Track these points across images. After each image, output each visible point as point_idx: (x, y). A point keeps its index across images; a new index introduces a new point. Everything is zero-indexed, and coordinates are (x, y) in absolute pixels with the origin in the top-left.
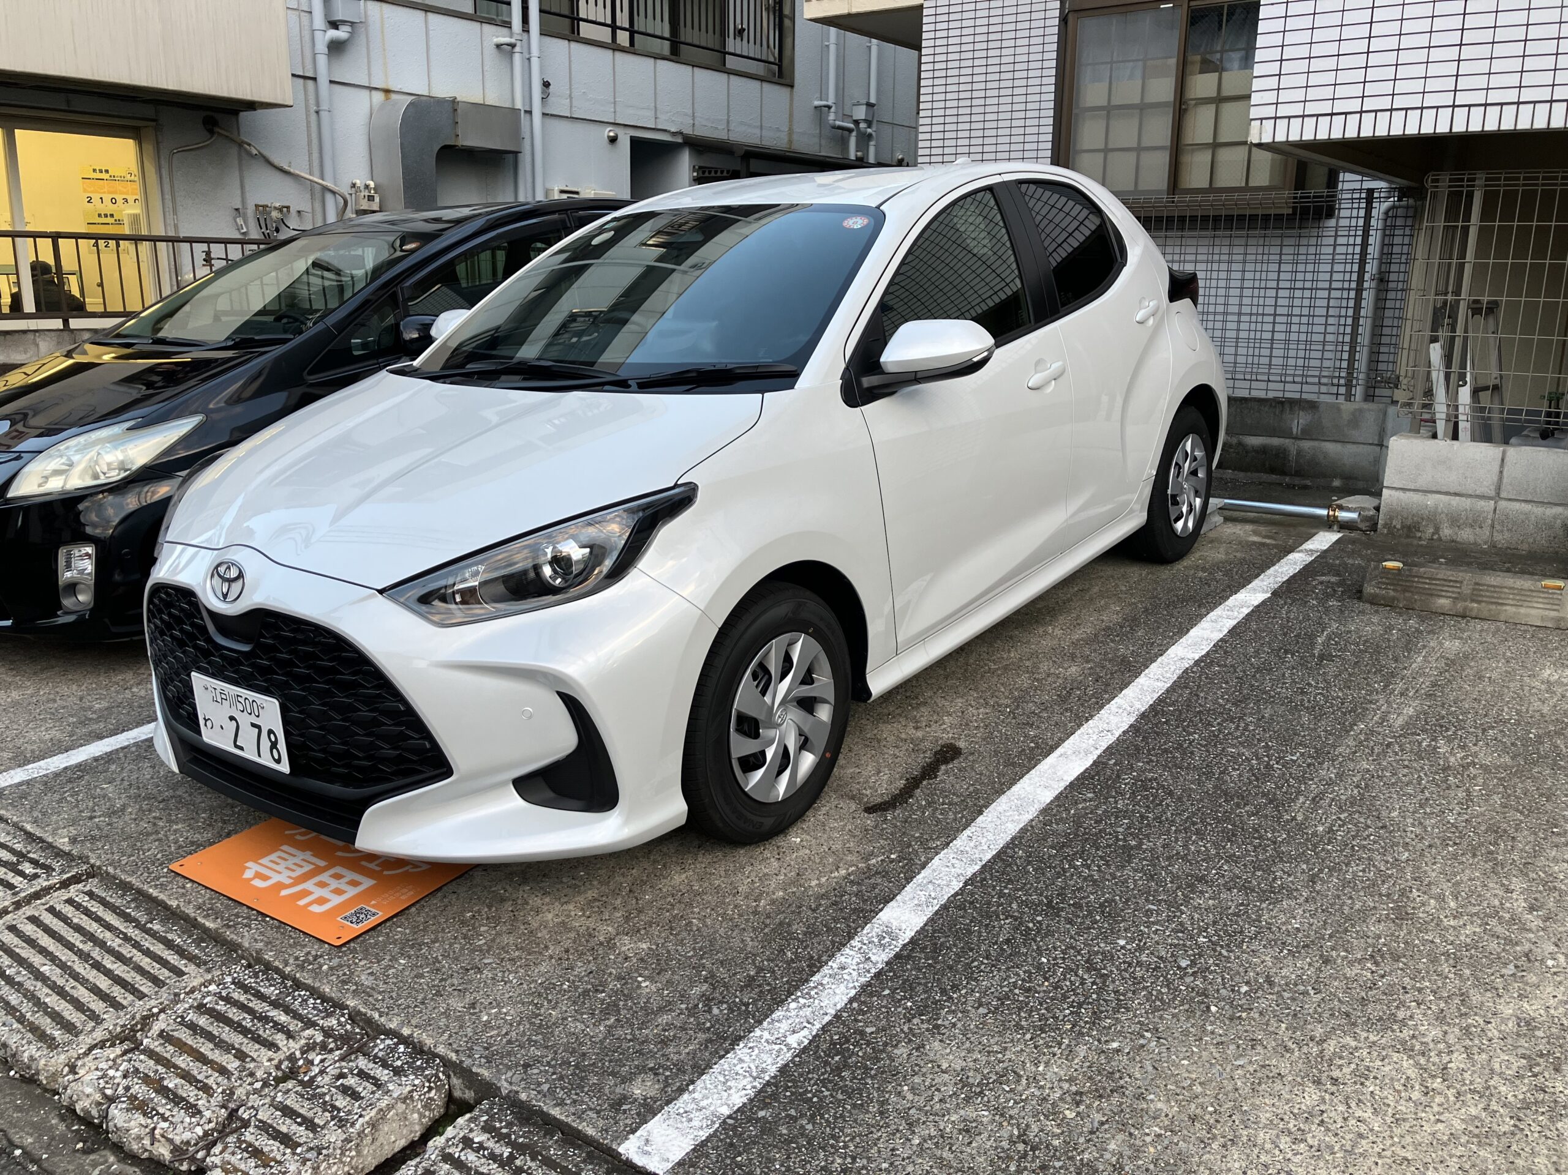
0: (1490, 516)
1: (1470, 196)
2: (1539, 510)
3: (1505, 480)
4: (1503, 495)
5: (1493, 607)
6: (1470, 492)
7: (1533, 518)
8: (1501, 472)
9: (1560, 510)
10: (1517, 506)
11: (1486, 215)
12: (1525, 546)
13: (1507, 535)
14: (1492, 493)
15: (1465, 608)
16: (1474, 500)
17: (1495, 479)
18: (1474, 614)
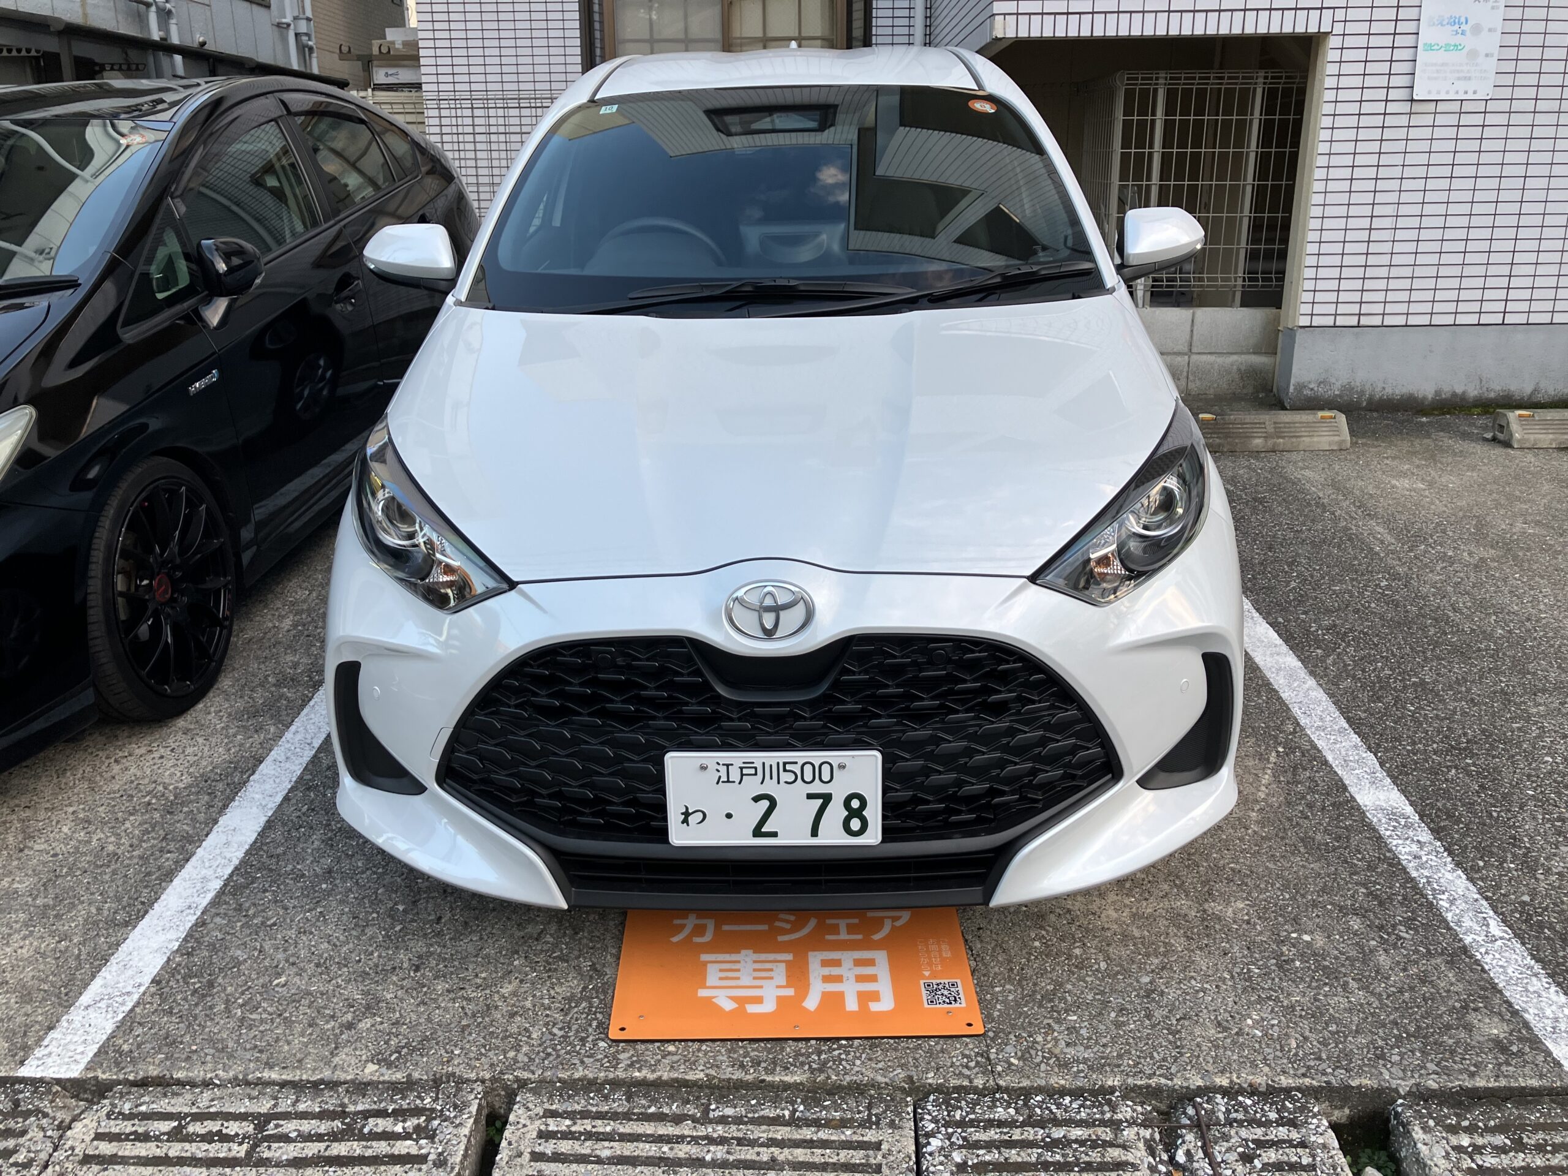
0: (1185, 370)
1: (1156, 91)
2: (1220, 360)
3: (1195, 338)
4: (1194, 350)
5: (1294, 440)
6: (1169, 350)
7: (1216, 366)
8: (1192, 331)
9: (1235, 357)
10: (1204, 358)
11: (1169, 110)
12: (1212, 391)
13: (1198, 383)
14: (1186, 349)
15: (1275, 444)
16: (1173, 357)
17: (1188, 337)
18: (1281, 448)
